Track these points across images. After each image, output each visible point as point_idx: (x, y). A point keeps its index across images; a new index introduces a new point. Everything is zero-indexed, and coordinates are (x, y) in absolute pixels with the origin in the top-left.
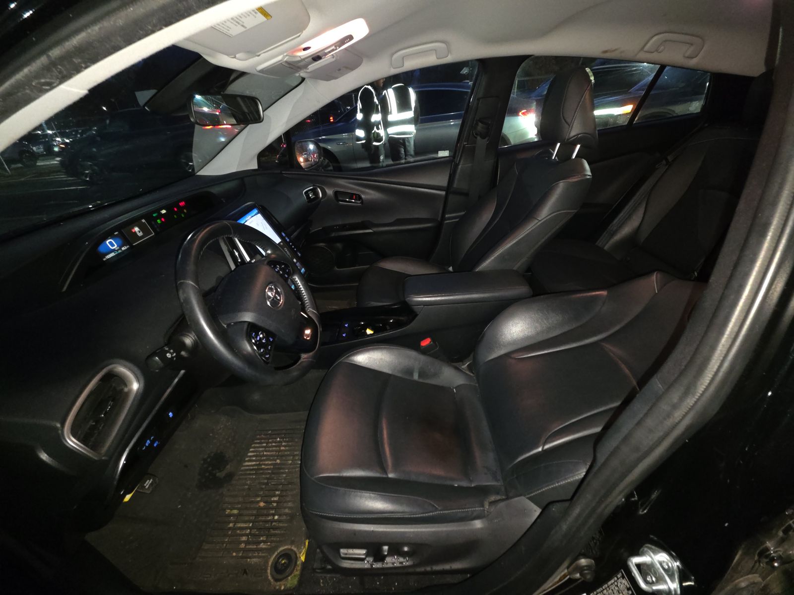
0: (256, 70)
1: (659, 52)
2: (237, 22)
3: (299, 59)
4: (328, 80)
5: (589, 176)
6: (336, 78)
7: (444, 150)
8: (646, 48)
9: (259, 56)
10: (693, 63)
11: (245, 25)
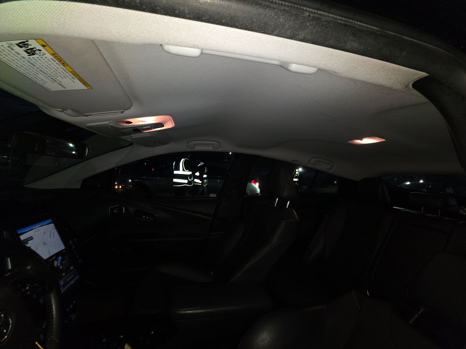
0: (85, 125)
1: (316, 165)
2: (54, 80)
3: (123, 127)
4: (147, 146)
5: (298, 219)
6: (153, 147)
7: (214, 193)
8: (311, 162)
9: (86, 116)
10: (331, 171)
11: (62, 84)
